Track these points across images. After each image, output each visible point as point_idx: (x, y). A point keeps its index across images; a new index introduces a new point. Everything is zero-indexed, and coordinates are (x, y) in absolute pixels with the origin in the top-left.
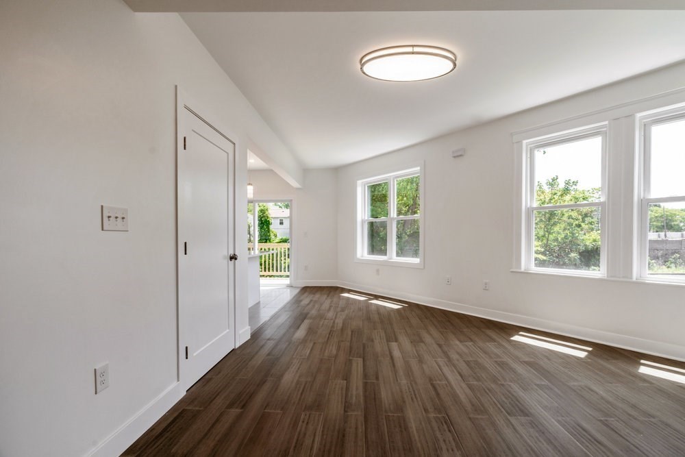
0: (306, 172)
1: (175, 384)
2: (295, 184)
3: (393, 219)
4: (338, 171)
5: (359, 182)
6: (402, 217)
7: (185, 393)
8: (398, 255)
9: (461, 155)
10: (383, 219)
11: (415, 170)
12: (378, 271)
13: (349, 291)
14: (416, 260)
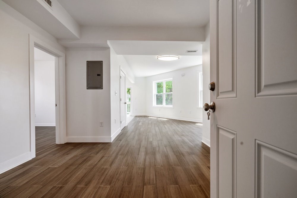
0: (136, 78)
1: (120, 128)
2: (133, 82)
3: (165, 94)
4: (146, 78)
5: (154, 82)
6: (167, 93)
7: (121, 131)
8: (166, 105)
9: (184, 76)
10: (161, 93)
11: (171, 79)
12: (160, 110)
13: (151, 117)
14: (172, 106)
